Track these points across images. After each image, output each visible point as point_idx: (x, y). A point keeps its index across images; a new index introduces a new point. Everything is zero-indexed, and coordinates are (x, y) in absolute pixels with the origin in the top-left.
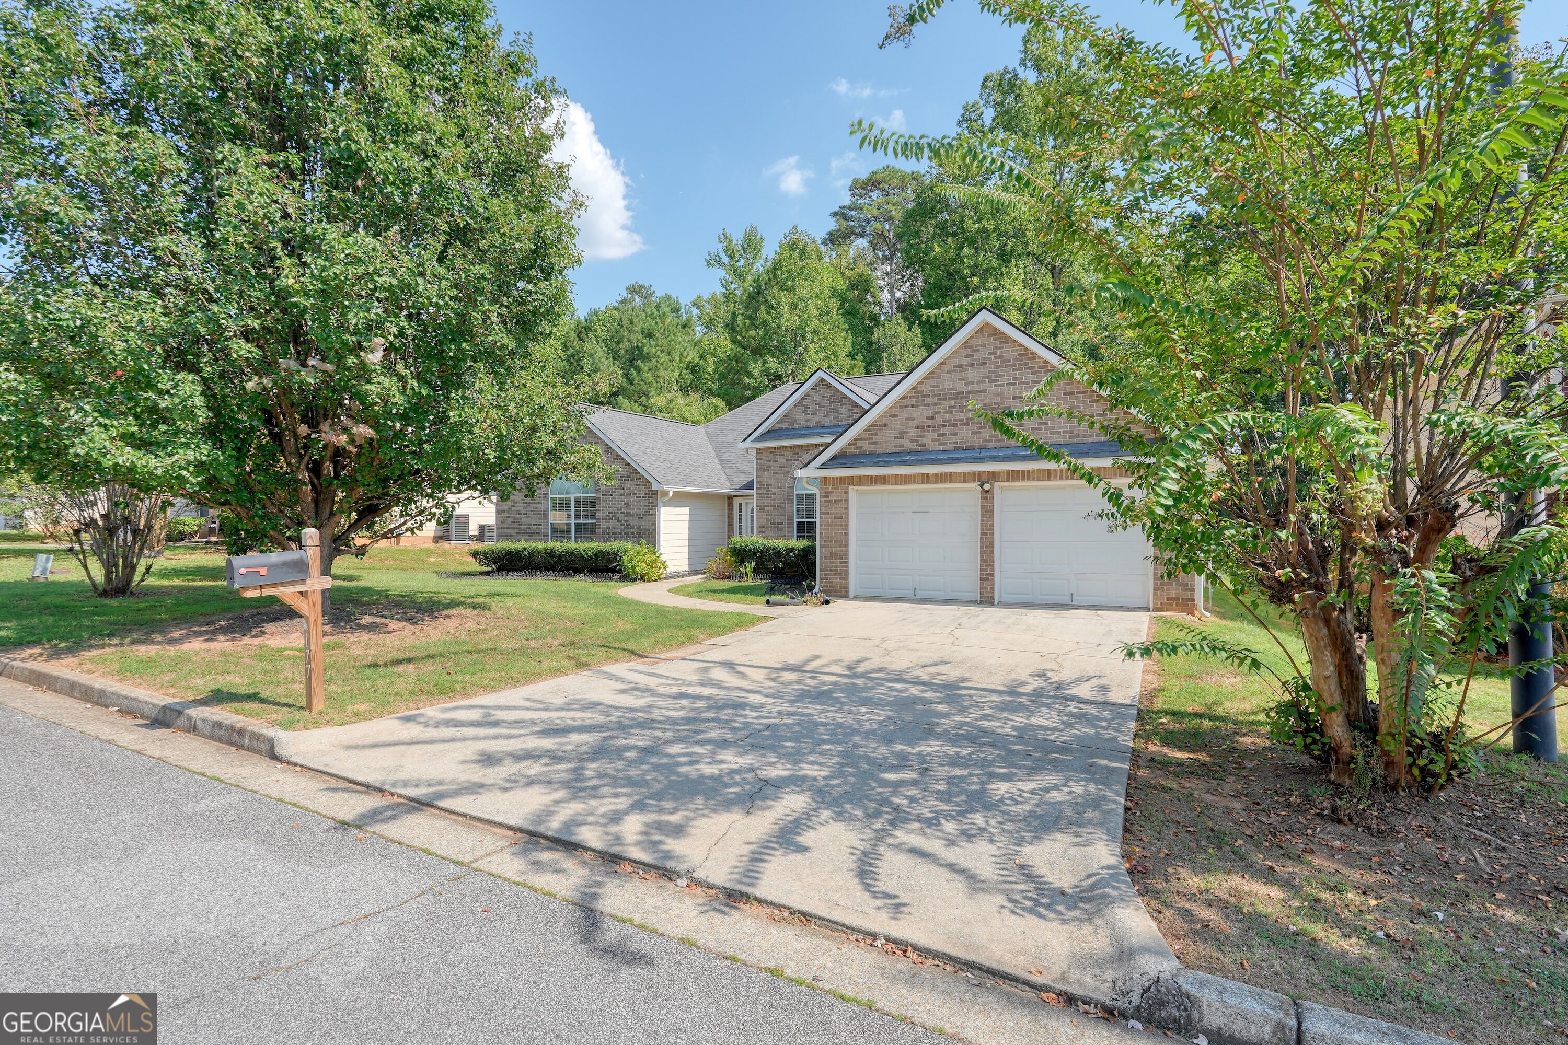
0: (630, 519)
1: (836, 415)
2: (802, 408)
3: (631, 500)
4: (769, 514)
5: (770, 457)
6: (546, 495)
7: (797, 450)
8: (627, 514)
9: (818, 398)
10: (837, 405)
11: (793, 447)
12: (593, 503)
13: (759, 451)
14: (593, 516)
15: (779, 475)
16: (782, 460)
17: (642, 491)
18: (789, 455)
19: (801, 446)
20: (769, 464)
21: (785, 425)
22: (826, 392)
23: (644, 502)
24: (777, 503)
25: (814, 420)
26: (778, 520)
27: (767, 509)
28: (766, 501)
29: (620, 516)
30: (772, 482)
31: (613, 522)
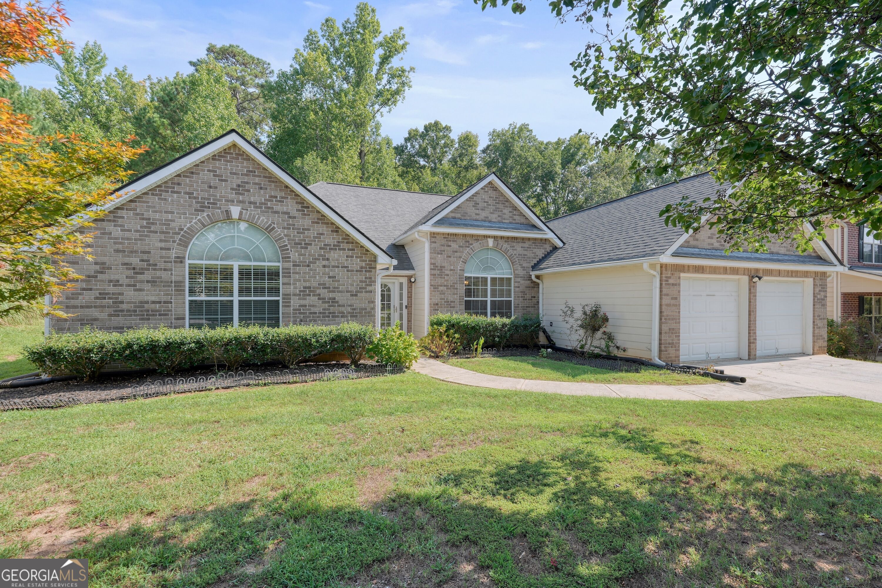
0: (338, 296)
1: (500, 213)
2: (471, 204)
3: (340, 273)
4: (442, 293)
5: (444, 242)
6: (180, 260)
7: (468, 239)
8: (335, 290)
9: (486, 197)
10: (501, 206)
11: (465, 235)
12: (274, 274)
13: (433, 235)
14: (275, 291)
15: (452, 259)
16: (454, 246)
17: (356, 263)
18: (461, 242)
19: (472, 236)
20: (443, 248)
21: (458, 215)
22: (494, 194)
23: (358, 277)
24: (450, 283)
25: (483, 214)
26: (450, 298)
27: (441, 288)
28: (440, 281)
29: (323, 292)
30: (445, 264)
31: (312, 300)
